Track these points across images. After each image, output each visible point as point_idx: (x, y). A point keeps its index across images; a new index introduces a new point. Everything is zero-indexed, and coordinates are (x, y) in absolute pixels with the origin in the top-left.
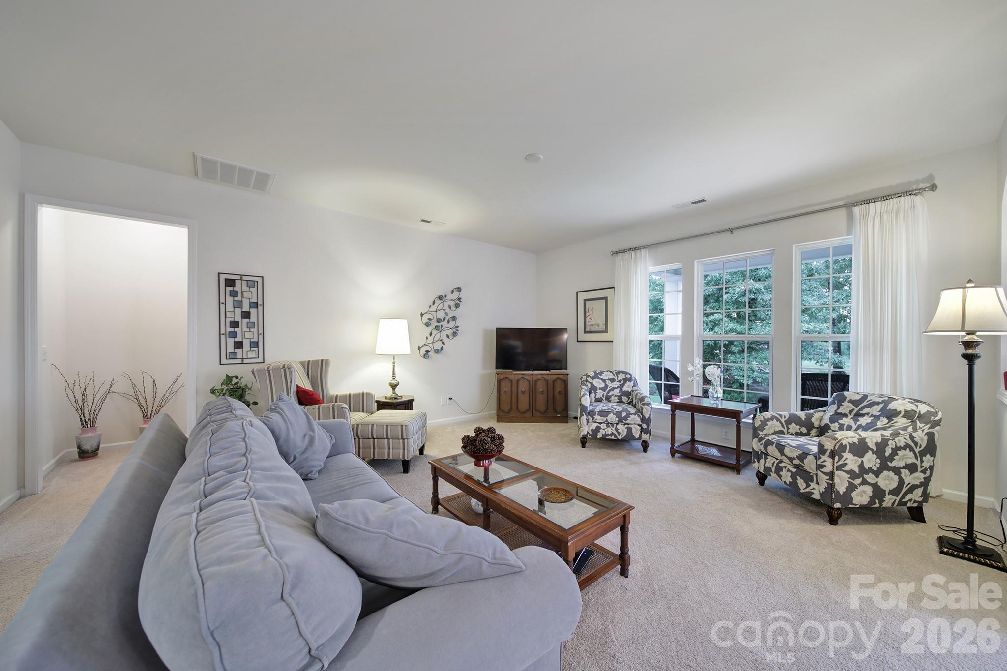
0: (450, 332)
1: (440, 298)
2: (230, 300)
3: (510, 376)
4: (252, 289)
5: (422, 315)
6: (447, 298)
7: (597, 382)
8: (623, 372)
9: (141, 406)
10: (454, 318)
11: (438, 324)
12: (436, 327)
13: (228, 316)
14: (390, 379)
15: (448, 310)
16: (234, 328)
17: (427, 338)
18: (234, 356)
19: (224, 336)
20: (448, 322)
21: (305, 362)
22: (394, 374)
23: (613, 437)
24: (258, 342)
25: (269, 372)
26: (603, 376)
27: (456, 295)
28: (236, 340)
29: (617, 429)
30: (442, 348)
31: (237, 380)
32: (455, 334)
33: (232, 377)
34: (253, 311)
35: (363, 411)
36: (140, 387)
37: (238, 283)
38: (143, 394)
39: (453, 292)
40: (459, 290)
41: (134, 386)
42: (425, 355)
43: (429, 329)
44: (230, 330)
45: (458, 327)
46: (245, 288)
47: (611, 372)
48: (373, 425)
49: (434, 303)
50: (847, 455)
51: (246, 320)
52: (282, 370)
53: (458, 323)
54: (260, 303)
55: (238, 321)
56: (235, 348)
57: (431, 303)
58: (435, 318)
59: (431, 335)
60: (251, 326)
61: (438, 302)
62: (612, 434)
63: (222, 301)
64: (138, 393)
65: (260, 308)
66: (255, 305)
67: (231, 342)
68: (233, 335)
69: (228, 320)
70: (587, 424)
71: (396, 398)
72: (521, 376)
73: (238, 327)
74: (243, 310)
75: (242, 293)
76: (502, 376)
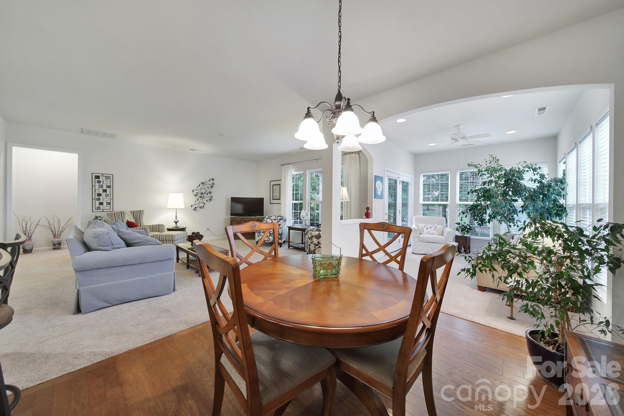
0: (208, 199)
1: (203, 183)
2: (97, 185)
3: (236, 219)
4: (107, 180)
5: (193, 191)
6: (206, 183)
7: (269, 220)
8: (280, 216)
9: (52, 231)
10: (210, 193)
11: (202, 195)
12: (200, 197)
13: (96, 191)
14: (174, 219)
15: (207, 189)
16: (99, 196)
17: (196, 202)
18: (99, 208)
19: (94, 200)
20: (207, 194)
21: (132, 211)
22: (176, 217)
23: (267, 242)
24: (110, 203)
25: (114, 214)
26: (272, 218)
27: (211, 182)
28: (100, 201)
29: (269, 238)
30: (204, 206)
31: (101, 218)
32: (210, 200)
33: (98, 217)
34: (108, 190)
35: (159, 232)
36: (52, 222)
37: (101, 177)
38: (53, 226)
39: (210, 180)
40: (213, 179)
41: (49, 222)
42: (194, 209)
43: (197, 197)
44: (97, 197)
45: (212, 197)
46: (104, 179)
47: (275, 216)
48: (160, 236)
49: (199, 186)
50: (314, 239)
51: (105, 193)
52: (120, 214)
53: (212, 195)
54: (111, 185)
55: (101, 194)
56: (99, 205)
57: (198, 186)
58: (200, 193)
59: (198, 200)
60: (107, 196)
61: (201, 185)
62: (267, 240)
63: (94, 185)
64: (51, 226)
65: (111, 188)
66: (109, 187)
67: (97, 202)
68: (99, 199)
69: (96, 193)
70: (258, 237)
71: (177, 227)
72: (242, 219)
73: (101, 196)
74: (104, 189)
75: (103, 181)
76: (233, 219)
